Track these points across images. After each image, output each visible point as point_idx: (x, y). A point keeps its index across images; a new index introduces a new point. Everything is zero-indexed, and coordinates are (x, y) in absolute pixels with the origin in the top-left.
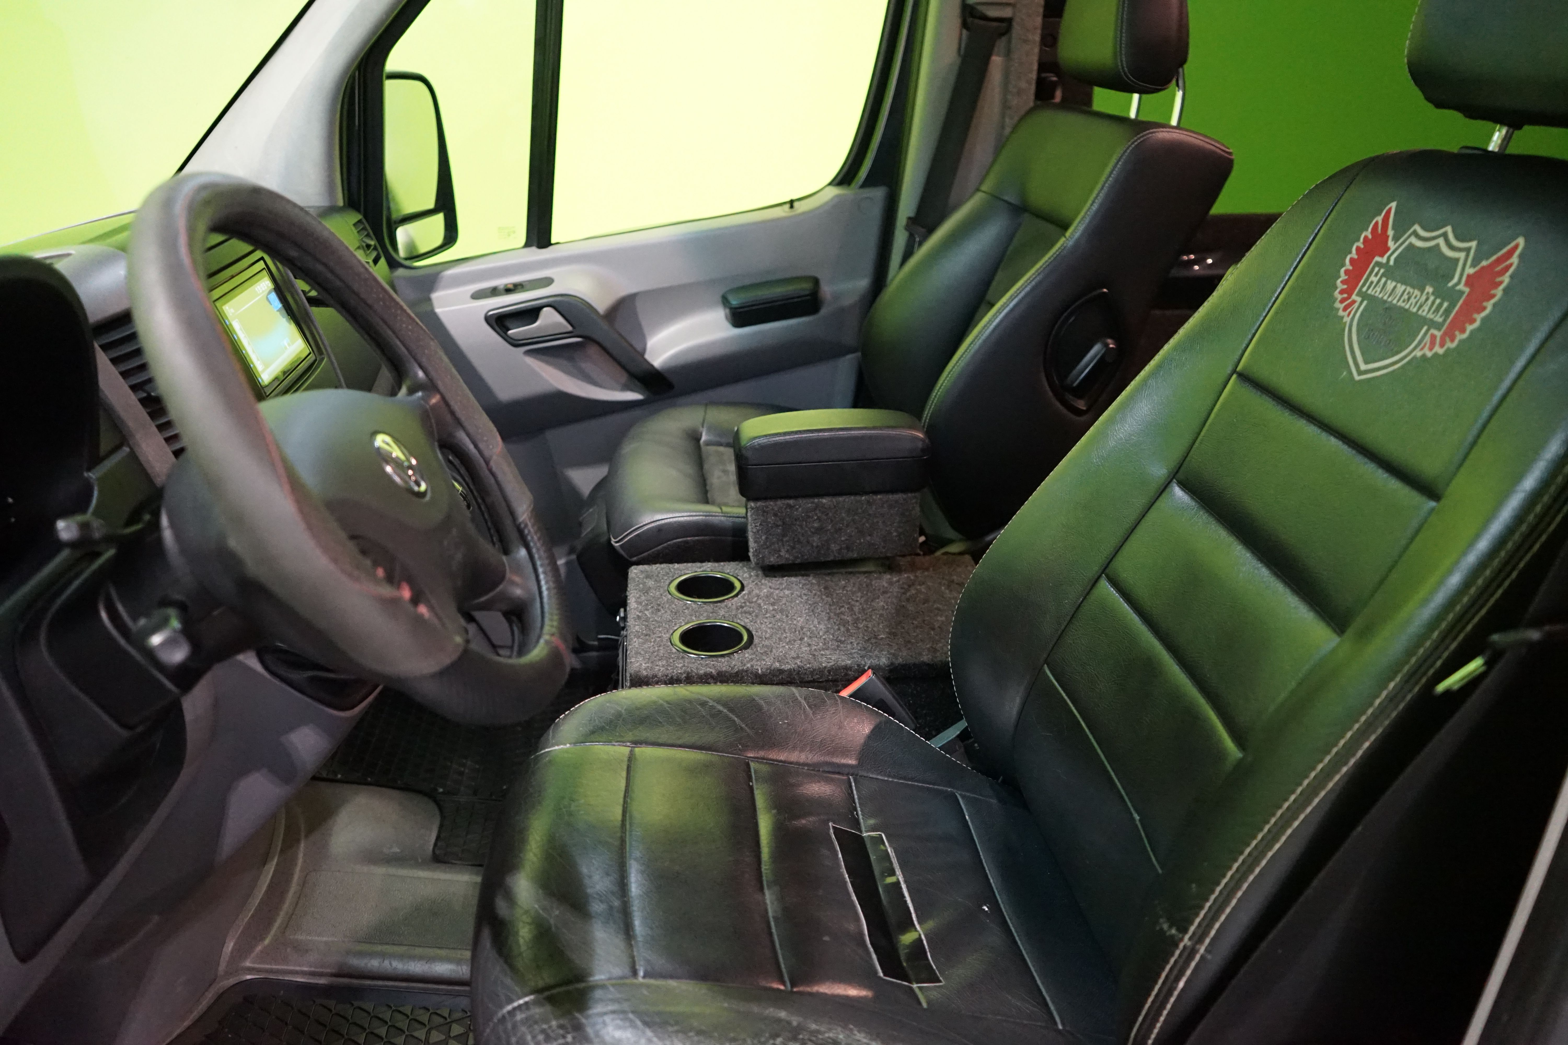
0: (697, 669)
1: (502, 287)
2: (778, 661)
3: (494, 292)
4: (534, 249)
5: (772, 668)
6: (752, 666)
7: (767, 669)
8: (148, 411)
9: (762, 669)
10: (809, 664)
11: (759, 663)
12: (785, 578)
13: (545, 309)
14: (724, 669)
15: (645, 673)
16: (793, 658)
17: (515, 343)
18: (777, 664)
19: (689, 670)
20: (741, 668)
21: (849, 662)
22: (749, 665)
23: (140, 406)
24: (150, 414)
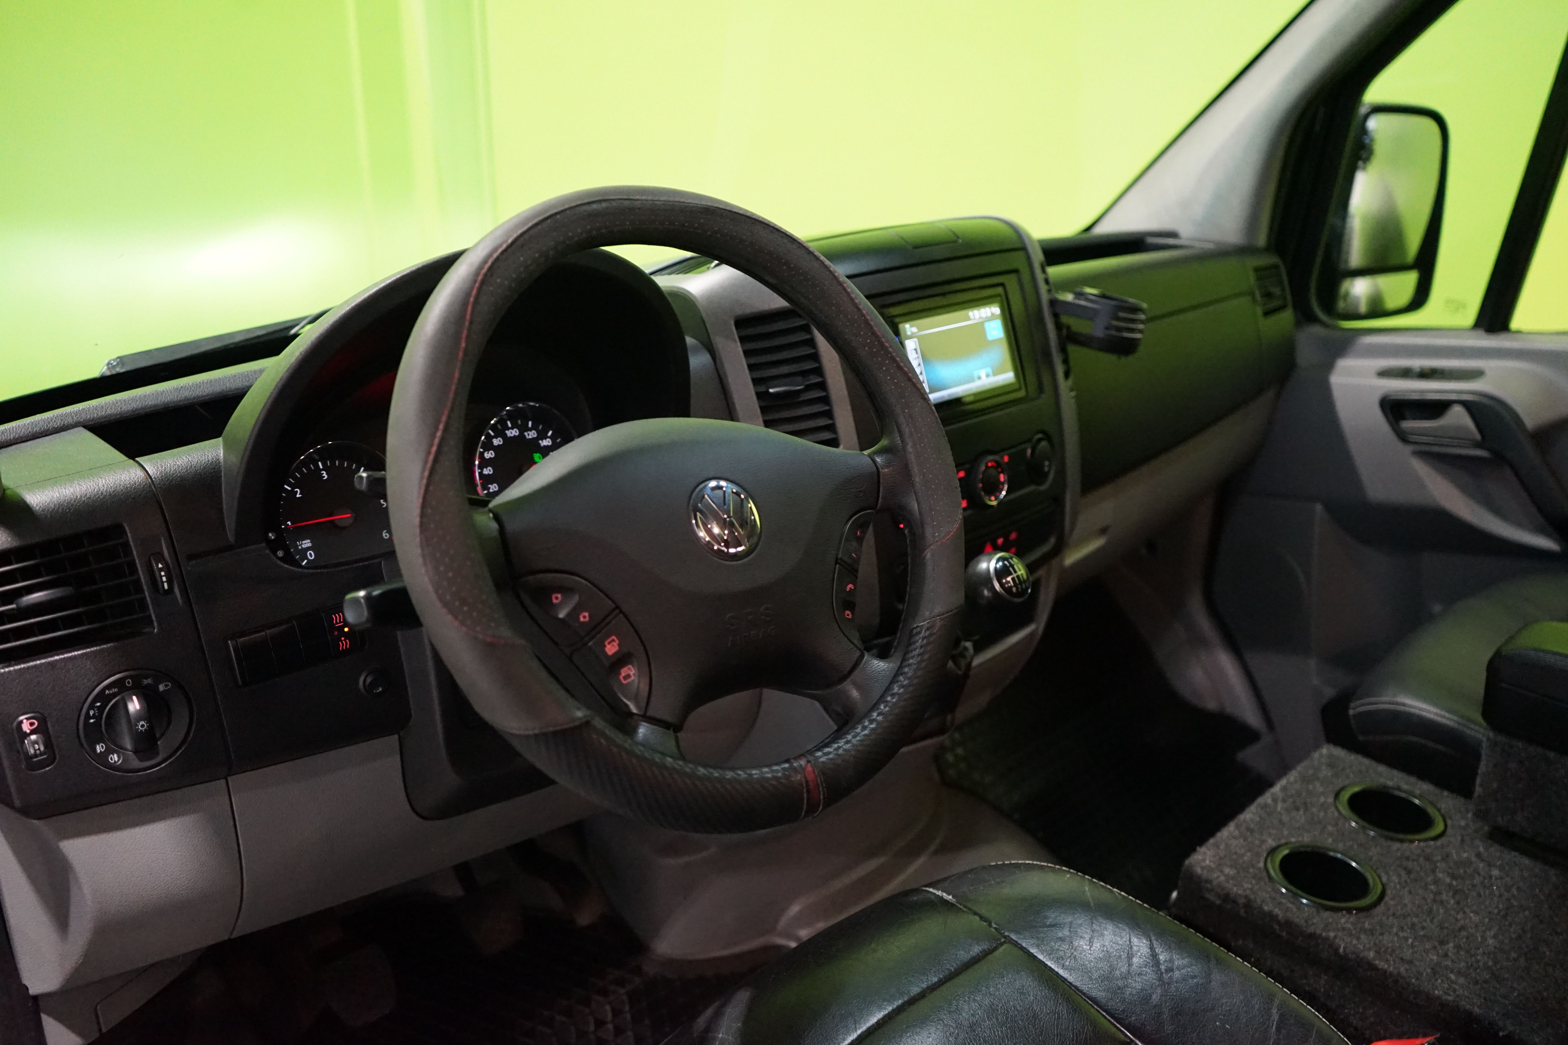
0: (1263, 901)
1: (1418, 370)
2: (1376, 952)
3: (1406, 373)
4: (1481, 333)
5: (1361, 955)
6: (1335, 937)
7: (1354, 953)
8: (764, 404)
9: (1345, 948)
10: (1417, 979)
11: (1348, 940)
12: (1513, 853)
13: (1455, 405)
14: (1297, 920)
15: (1199, 871)
16: (1402, 959)
17: (1403, 437)
18: (1372, 954)
19: (1252, 897)
20: (1318, 932)
21: (1478, 1011)
22: (1332, 934)
23: (755, 398)
24: (761, 408)
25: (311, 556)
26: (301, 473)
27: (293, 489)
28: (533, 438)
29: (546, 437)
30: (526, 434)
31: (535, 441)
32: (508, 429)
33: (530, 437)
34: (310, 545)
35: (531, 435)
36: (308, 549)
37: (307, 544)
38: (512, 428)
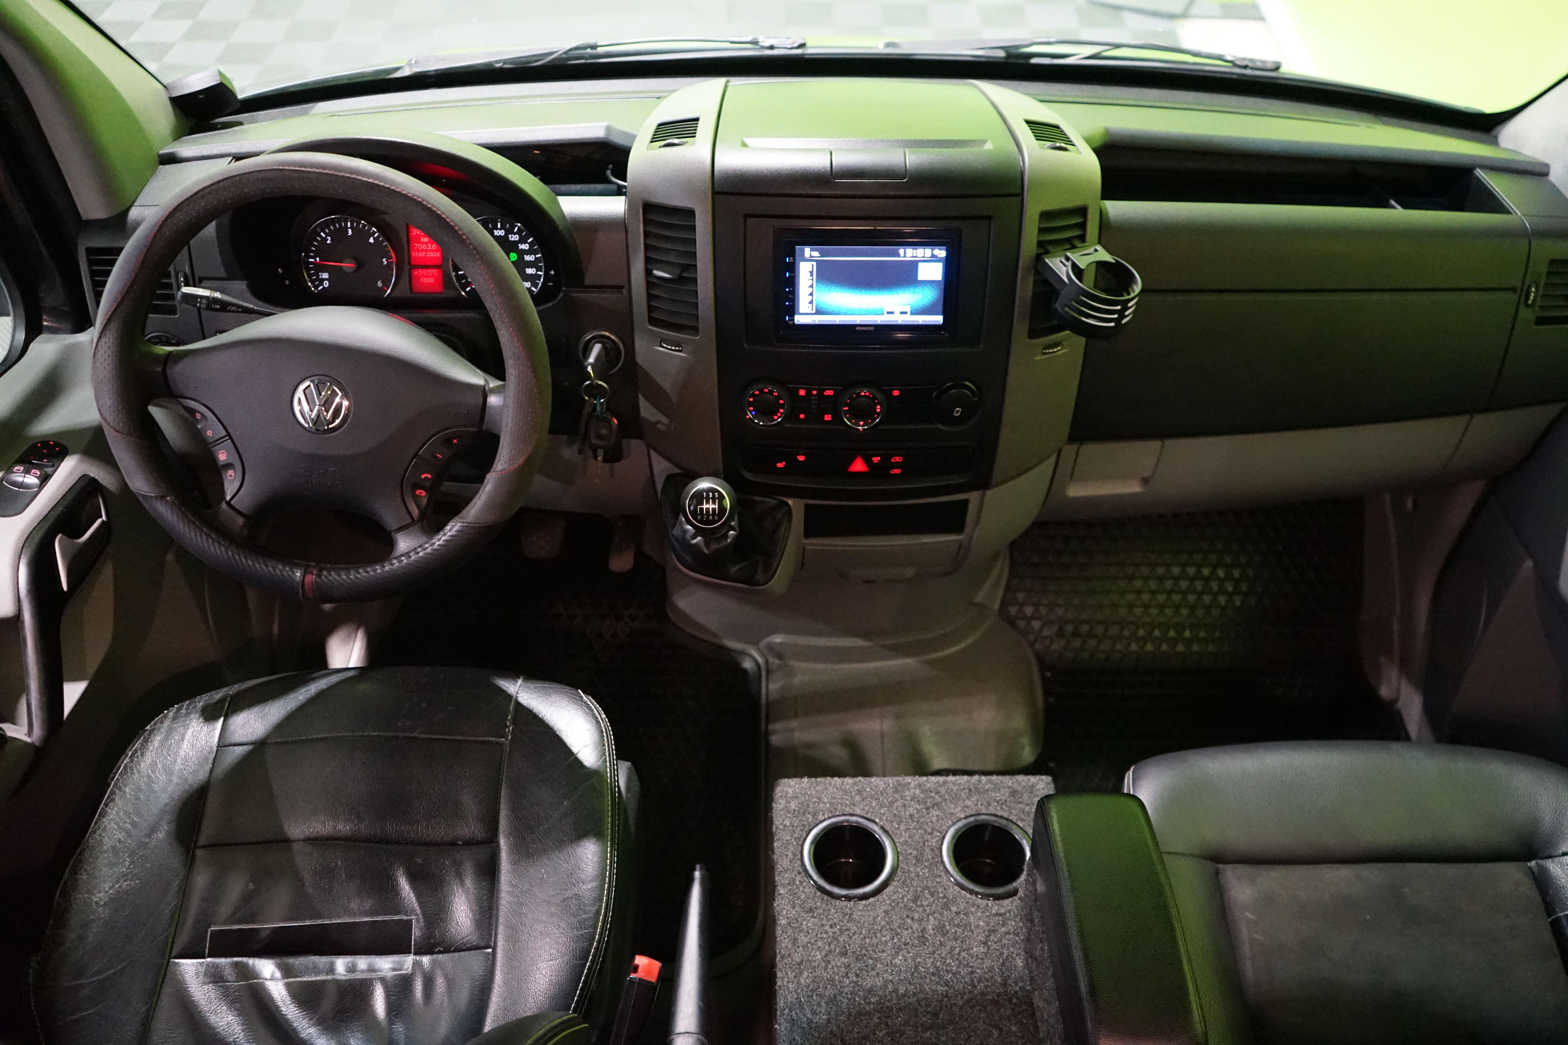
25: (326, 284)
26: (335, 227)
27: (326, 236)
28: (515, 241)
29: (525, 242)
30: (510, 236)
31: (516, 243)
32: (497, 229)
33: (513, 239)
34: (327, 277)
35: (514, 238)
36: (325, 279)
37: (325, 275)
38: (500, 229)
